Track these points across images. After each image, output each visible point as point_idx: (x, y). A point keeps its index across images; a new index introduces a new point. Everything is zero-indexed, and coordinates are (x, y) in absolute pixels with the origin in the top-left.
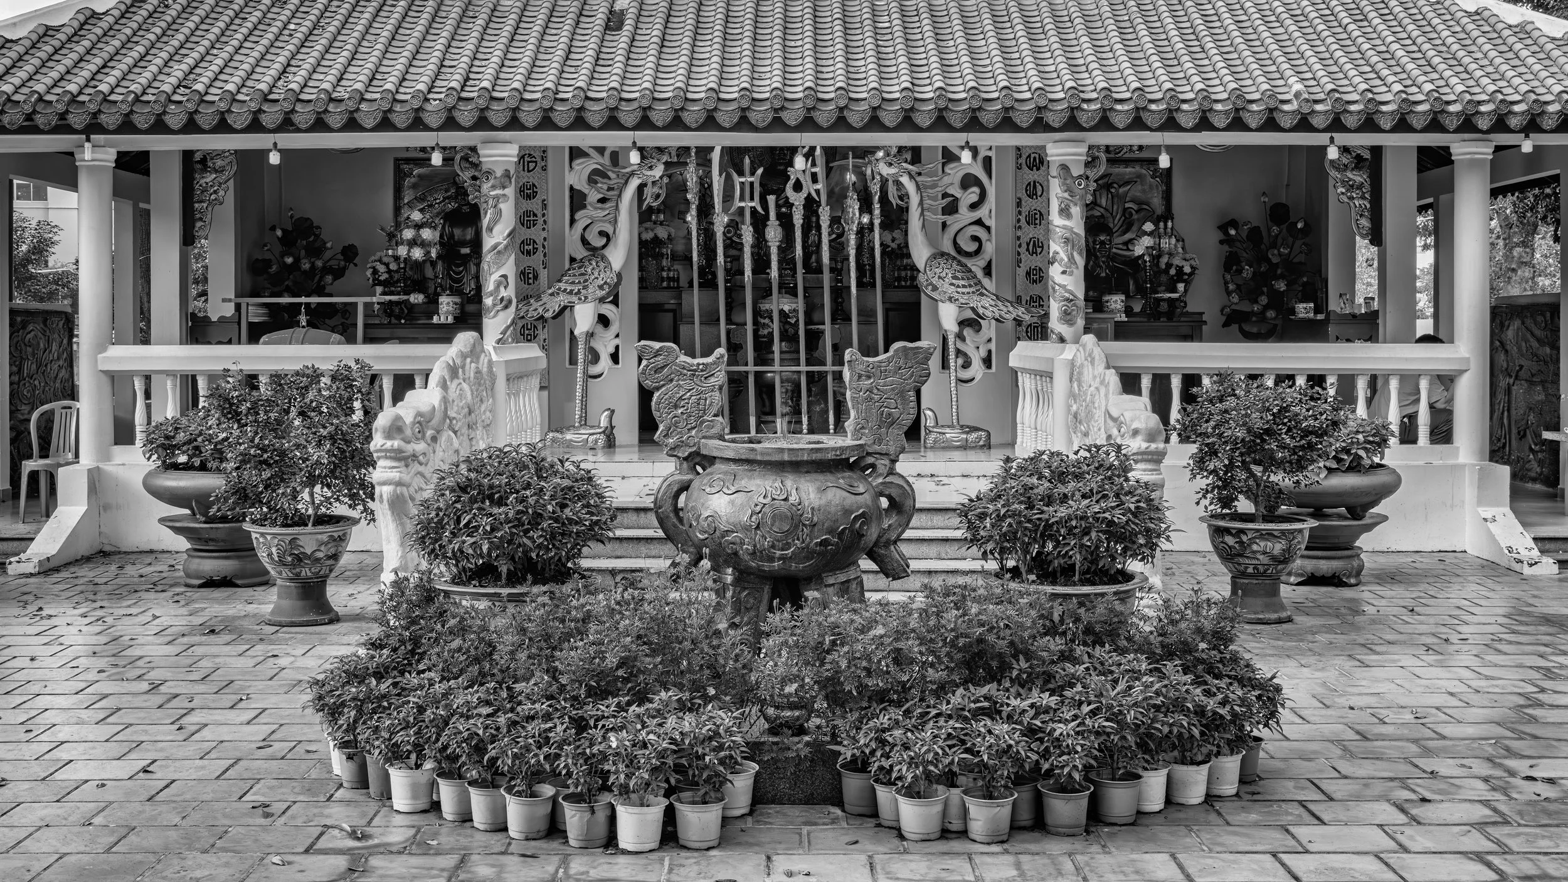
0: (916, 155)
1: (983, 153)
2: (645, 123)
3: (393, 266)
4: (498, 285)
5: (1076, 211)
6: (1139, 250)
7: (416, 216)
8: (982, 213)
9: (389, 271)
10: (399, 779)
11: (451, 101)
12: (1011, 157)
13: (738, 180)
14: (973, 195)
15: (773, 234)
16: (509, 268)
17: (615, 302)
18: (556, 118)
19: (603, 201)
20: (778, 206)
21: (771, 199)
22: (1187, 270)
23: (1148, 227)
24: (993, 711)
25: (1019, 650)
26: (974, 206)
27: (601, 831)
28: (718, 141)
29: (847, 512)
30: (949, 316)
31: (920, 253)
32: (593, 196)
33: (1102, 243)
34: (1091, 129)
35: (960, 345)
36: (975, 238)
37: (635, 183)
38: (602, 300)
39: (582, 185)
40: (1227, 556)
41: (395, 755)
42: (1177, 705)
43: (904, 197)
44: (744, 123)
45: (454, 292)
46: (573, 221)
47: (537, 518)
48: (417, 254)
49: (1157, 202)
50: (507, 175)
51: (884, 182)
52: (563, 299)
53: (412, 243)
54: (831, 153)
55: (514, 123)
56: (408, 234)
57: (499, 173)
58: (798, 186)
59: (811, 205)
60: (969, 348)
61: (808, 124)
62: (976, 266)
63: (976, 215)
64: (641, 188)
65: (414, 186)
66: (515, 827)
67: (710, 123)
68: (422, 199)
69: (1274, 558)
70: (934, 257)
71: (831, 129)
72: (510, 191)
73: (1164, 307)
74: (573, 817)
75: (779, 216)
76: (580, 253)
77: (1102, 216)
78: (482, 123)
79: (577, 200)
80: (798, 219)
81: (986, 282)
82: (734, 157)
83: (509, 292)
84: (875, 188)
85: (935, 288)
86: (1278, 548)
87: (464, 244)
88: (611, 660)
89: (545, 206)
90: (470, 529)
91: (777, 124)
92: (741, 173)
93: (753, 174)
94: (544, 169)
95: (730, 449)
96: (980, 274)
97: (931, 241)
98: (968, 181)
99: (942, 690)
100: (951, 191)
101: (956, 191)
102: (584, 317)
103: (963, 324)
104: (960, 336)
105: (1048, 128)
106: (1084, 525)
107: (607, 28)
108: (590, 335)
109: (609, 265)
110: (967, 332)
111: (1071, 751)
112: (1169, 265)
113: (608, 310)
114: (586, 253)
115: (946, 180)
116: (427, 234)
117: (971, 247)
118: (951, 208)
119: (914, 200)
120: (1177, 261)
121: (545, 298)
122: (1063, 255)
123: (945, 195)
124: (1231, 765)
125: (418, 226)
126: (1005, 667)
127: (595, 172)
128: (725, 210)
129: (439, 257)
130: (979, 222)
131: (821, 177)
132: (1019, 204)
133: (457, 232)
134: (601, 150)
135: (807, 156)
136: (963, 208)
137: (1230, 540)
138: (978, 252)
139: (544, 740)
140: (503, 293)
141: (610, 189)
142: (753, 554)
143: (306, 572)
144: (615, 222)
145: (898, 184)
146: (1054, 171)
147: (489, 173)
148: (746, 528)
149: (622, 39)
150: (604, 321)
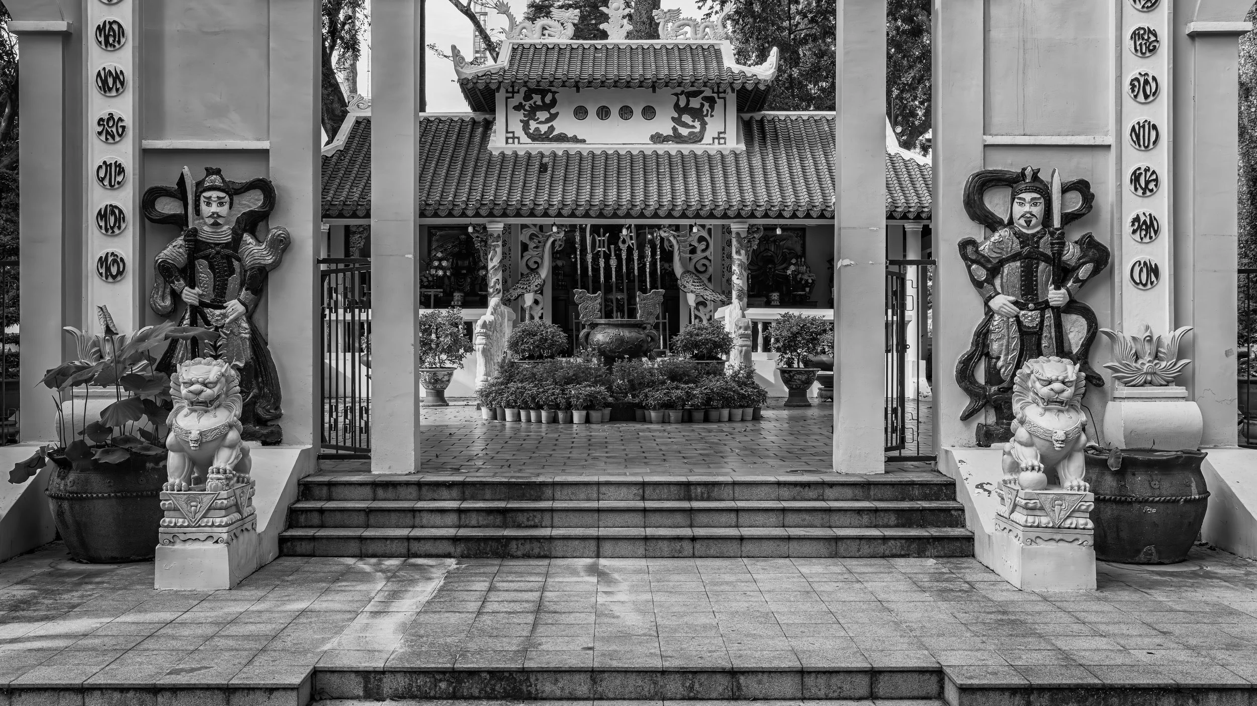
0: (677, 228)
1: (707, 227)
2: (559, 215)
3: (430, 279)
4: (495, 283)
5: (743, 252)
6: (789, 272)
7: (439, 255)
8: (707, 253)
9: (428, 281)
10: (508, 413)
11: (478, 205)
12: (720, 229)
13: (598, 239)
14: (703, 245)
15: (613, 262)
16: (499, 276)
17: (541, 293)
18: (522, 212)
19: (537, 247)
20: (615, 251)
21: (612, 247)
22: (810, 281)
23: (794, 261)
24: (677, 388)
25: (686, 374)
26: (703, 251)
27: (569, 419)
28: (589, 222)
29: (637, 339)
30: (691, 299)
31: (678, 270)
32: (532, 245)
33: (770, 269)
34: (748, 218)
35: (697, 313)
36: (704, 265)
37: (551, 240)
38: (536, 292)
39: (527, 241)
40: (787, 382)
41: (508, 405)
42: (731, 390)
43: (672, 246)
44: (601, 215)
45: (460, 291)
46: (522, 257)
47: (546, 340)
48: (440, 273)
49: (798, 249)
50: (499, 236)
51: (662, 239)
52: (519, 291)
53: (437, 268)
54: (639, 227)
55: (504, 215)
56: (436, 263)
57: (495, 235)
58: (624, 242)
59: (630, 250)
60: (701, 315)
61: (628, 215)
62: (704, 278)
63: (705, 254)
64: (553, 243)
65: (437, 240)
66: (544, 419)
67: (587, 215)
68: (441, 246)
69: (802, 382)
70: (684, 273)
71: (638, 217)
72: (500, 243)
73: (798, 299)
74: (561, 415)
75: (616, 255)
76: (526, 271)
77: (772, 256)
78: (491, 215)
79: (525, 247)
80: (624, 256)
81: (709, 285)
82: (595, 229)
83: (499, 287)
84: (658, 242)
85: (685, 287)
86: (804, 377)
87: (463, 268)
88: (571, 374)
89: (510, 250)
90: (527, 343)
91: (615, 215)
92: (599, 236)
93: (604, 236)
94: (510, 233)
95: (603, 321)
96: (706, 282)
97: (683, 264)
98: (701, 239)
99: (664, 383)
100: (693, 243)
101: (695, 244)
102: (529, 299)
103: (698, 304)
104: (697, 308)
105: (729, 218)
106: (707, 341)
107: (540, 172)
108: (531, 307)
109: (540, 276)
110: (701, 308)
111: (698, 398)
112: (801, 279)
113: (539, 297)
114: (528, 271)
115: (691, 239)
116: (444, 263)
117: (702, 269)
118: (693, 251)
119: (676, 247)
120: (805, 277)
121: (511, 291)
122: (737, 271)
123: (691, 245)
124: (750, 411)
125: (440, 260)
126: (682, 379)
127: (532, 234)
128: (592, 251)
129: (452, 274)
130: (706, 258)
131: (634, 238)
132: (723, 249)
133: (460, 263)
134: (535, 225)
135: (627, 229)
136: (699, 251)
137: (786, 375)
138: (705, 271)
139: (553, 394)
140: (498, 287)
141: (539, 242)
142: (609, 351)
143: (438, 386)
144: (542, 258)
145: (670, 241)
146: (734, 235)
147: (491, 235)
148: (608, 343)
149: (547, 176)
150: (536, 302)
